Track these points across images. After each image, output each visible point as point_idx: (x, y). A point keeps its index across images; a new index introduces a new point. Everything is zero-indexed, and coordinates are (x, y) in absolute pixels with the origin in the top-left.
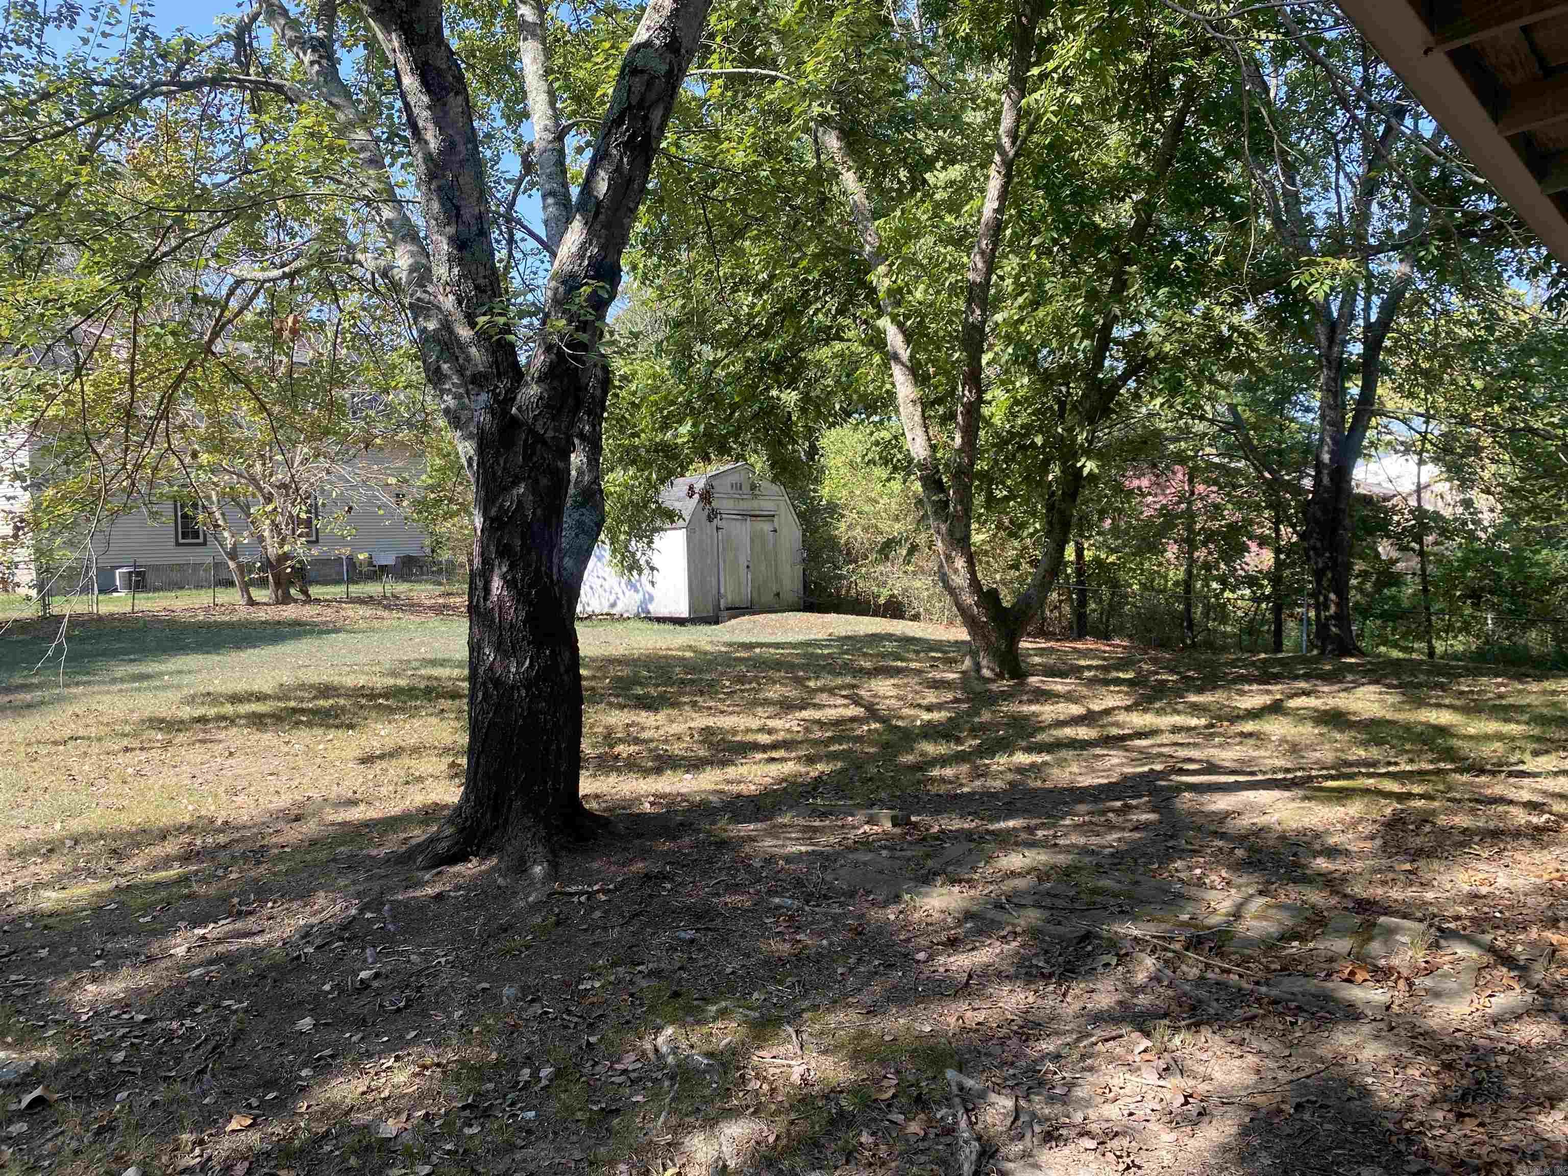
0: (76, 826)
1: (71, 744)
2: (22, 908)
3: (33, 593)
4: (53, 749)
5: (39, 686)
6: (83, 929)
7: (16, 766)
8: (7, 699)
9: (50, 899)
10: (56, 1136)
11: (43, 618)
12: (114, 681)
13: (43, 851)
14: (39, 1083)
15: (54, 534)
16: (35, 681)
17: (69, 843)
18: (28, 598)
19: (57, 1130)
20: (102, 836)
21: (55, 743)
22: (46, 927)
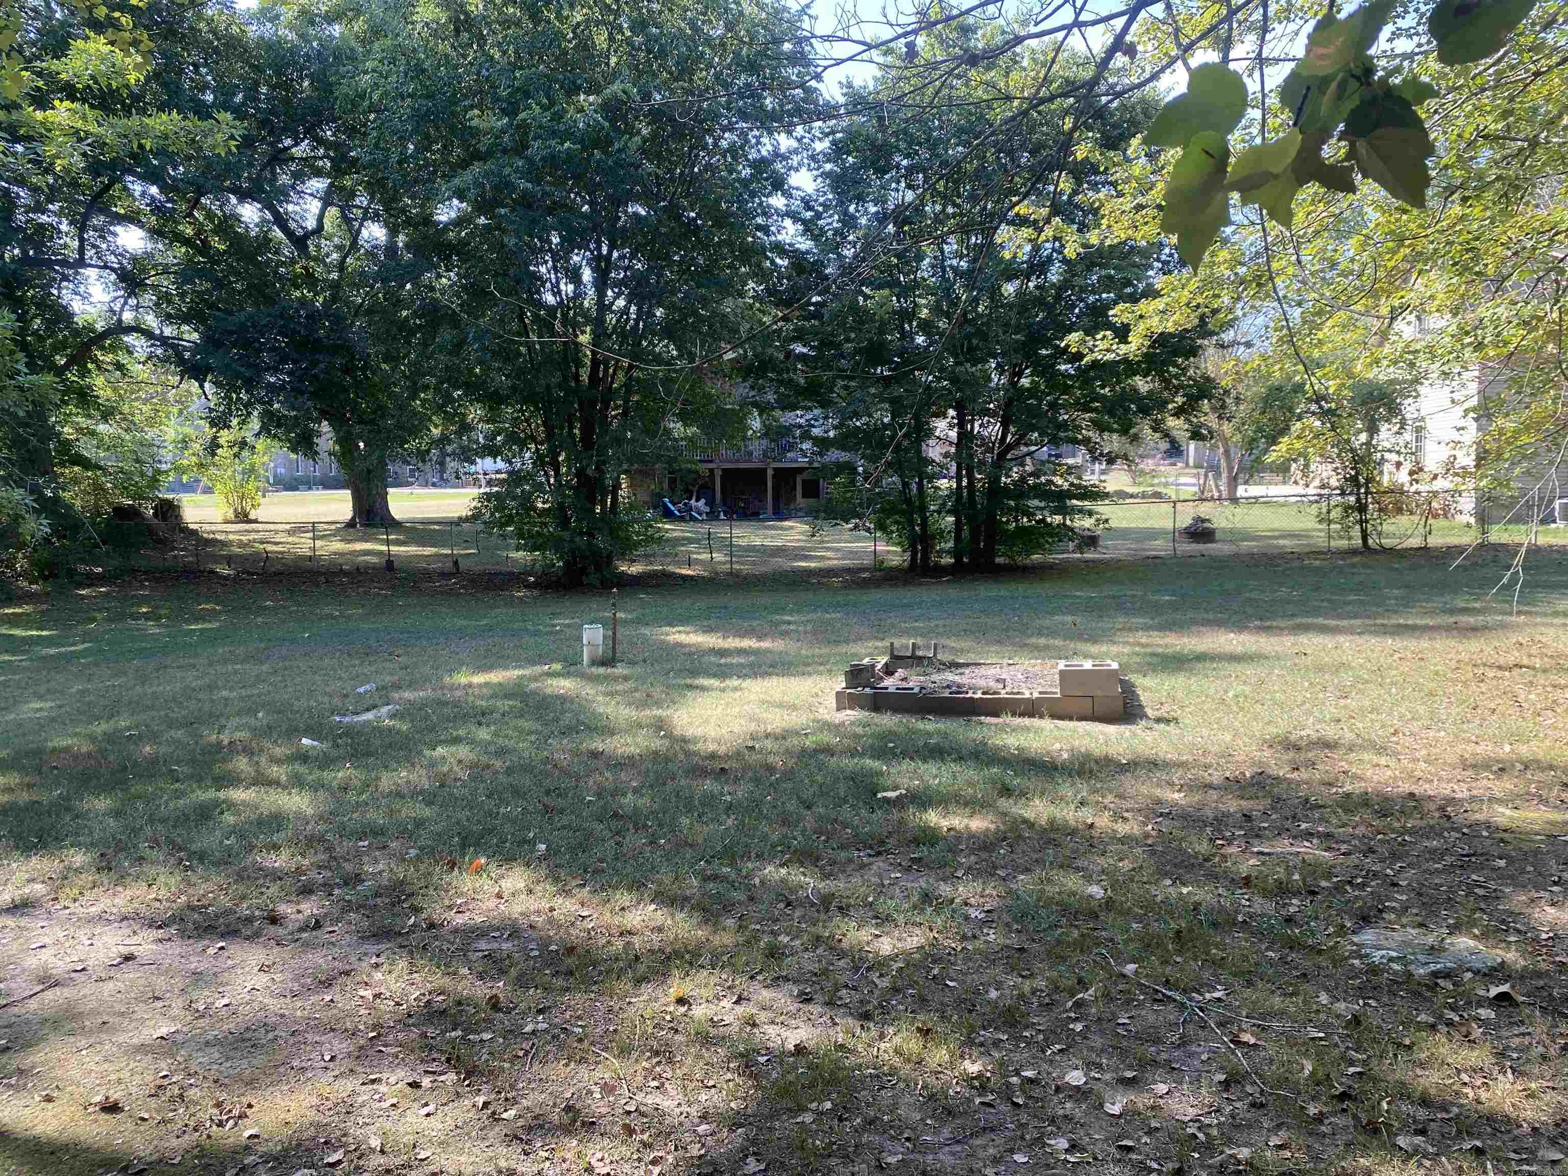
0: (1524, 750)
1: (1516, 671)
2: (1477, 816)
3: (1472, 520)
4: (1500, 674)
5: (1478, 611)
6: (1536, 852)
7: (1465, 684)
8: (1452, 620)
9: (1504, 815)
10: (1523, 1034)
11: (1481, 546)
12: (1556, 614)
13: (1495, 768)
14: (1506, 981)
15: (1513, 464)
16: (1477, 605)
17: (1519, 766)
18: (1468, 525)
19: (1523, 1029)
20: (1551, 767)
21: (1500, 668)
22: (1502, 840)
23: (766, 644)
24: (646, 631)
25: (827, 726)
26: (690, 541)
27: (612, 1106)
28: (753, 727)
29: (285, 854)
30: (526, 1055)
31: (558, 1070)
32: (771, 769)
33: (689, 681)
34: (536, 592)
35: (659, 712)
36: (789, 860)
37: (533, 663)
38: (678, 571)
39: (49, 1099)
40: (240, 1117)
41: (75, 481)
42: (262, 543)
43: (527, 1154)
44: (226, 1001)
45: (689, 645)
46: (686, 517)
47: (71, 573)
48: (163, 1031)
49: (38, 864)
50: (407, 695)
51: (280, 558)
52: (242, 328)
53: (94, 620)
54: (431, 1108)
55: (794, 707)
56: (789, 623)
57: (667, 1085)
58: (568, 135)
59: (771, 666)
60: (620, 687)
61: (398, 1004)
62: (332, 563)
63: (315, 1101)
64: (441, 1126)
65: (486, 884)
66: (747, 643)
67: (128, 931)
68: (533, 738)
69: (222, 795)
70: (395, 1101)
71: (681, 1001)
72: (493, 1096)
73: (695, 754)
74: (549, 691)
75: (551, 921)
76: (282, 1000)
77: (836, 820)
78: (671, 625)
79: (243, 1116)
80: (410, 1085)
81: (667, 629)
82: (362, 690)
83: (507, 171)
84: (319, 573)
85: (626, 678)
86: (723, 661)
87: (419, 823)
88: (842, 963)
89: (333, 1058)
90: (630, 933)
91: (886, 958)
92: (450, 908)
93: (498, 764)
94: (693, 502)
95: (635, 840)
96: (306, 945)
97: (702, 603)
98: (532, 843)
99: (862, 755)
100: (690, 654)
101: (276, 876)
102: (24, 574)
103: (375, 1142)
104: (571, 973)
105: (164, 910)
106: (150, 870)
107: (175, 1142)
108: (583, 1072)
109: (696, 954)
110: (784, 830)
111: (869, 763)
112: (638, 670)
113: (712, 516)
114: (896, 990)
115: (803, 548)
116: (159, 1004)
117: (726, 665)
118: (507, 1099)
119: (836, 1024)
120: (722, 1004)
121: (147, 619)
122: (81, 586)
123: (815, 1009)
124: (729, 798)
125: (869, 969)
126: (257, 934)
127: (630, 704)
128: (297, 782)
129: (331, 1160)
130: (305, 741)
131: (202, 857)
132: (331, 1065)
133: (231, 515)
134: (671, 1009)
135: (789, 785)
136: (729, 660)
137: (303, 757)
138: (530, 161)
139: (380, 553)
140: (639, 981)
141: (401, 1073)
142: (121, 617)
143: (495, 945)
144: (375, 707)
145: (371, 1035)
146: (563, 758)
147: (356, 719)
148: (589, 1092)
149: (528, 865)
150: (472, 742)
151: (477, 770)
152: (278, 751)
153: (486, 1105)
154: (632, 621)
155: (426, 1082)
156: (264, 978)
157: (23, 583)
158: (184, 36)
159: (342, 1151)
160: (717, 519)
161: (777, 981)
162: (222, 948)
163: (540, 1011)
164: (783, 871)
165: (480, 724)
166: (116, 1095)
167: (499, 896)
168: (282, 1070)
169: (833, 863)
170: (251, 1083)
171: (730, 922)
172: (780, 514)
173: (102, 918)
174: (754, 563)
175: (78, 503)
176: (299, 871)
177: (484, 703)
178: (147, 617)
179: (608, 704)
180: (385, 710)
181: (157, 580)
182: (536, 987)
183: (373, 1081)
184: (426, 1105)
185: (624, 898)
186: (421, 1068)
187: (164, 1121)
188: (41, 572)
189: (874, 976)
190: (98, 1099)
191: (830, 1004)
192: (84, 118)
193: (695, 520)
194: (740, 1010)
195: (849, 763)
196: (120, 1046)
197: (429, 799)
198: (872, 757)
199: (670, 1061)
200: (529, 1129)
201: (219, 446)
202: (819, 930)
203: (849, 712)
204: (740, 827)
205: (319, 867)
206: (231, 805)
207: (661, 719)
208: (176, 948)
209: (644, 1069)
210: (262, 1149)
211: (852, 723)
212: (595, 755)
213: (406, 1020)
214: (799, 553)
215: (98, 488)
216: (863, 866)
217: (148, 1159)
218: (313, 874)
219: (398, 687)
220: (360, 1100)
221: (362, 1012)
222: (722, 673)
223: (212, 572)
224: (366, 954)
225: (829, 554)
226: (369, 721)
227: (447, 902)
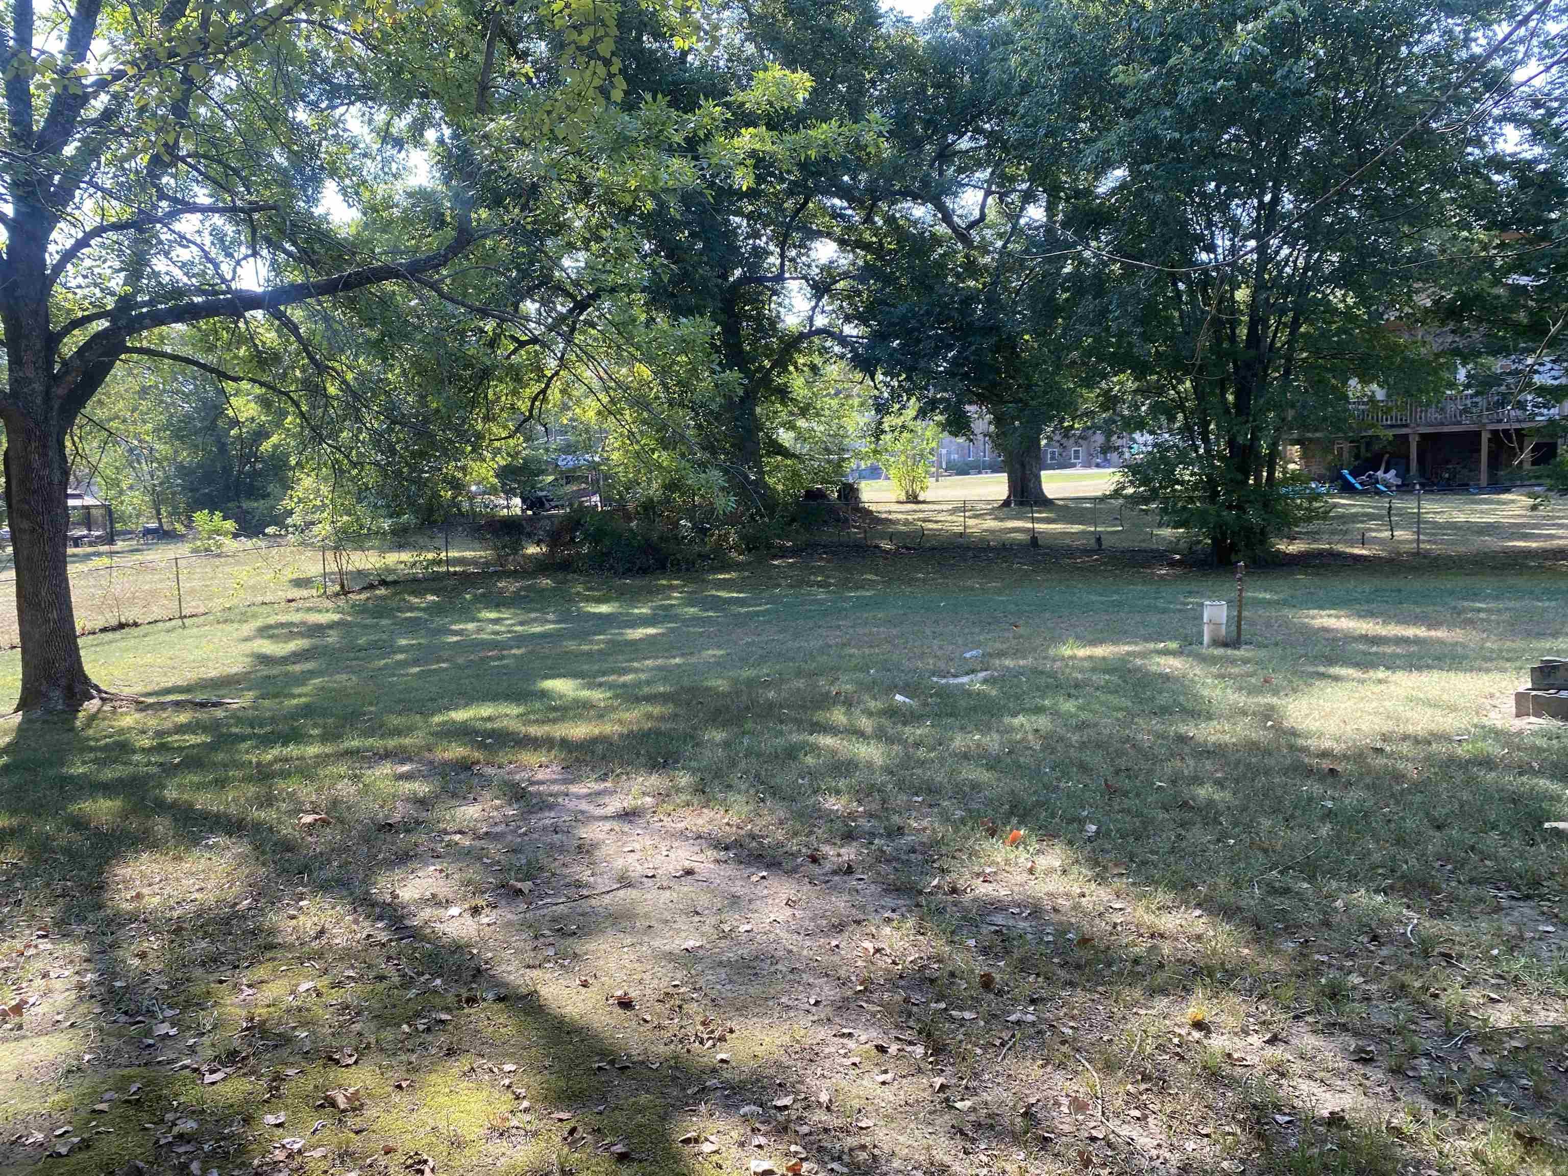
23: (1440, 634)
24: (1289, 613)
25: (1497, 734)
26: (1372, 517)
27: (1079, 1125)
28: (1387, 727)
29: (844, 799)
30: (1003, 1045)
31: (1032, 1070)
32: (1398, 777)
33: (1322, 669)
34: (1178, 571)
35: (1275, 701)
36: (1392, 887)
37: (1147, 639)
38: (1349, 550)
39: (585, 985)
40: (720, 1040)
41: (777, 468)
42: (924, 521)
43: (966, 1153)
44: (748, 927)
45: (1337, 630)
46: (1372, 490)
47: (769, 547)
48: (690, 944)
49: (654, 781)
50: (1008, 662)
51: (935, 534)
52: (904, 319)
53: (779, 585)
54: (888, 1077)
55: (1453, 708)
56: (1479, 610)
57: (1151, 1120)
58: (1224, 73)
59: (1439, 659)
60: (1235, 670)
61: (894, 963)
62: (982, 540)
63: (786, 1039)
64: (892, 1098)
65: (1023, 857)
66: (1410, 632)
67: (697, 849)
68: (1120, 715)
69: (812, 739)
70: (857, 1060)
71: (1199, 1025)
72: (954, 1081)
73: (1305, 750)
74: (1154, 668)
75: (1076, 907)
76: (795, 936)
77: (1472, 848)
78: (1321, 608)
79: (722, 1039)
80: (877, 1047)
81: (1312, 612)
82: (968, 655)
83: (1152, 125)
84: (968, 548)
85: (1245, 661)
86: (1374, 649)
87: (976, 786)
88: (1430, 1024)
89: (817, 1003)
90: (1162, 936)
91: (1496, 1030)
92: (978, 875)
93: (1075, 738)
94: (1380, 474)
95: (1200, 836)
96: (834, 888)
97: (1366, 585)
98: (1081, 822)
99: (1539, 773)
100: (1335, 640)
101: (830, 817)
102: (735, 547)
103: (824, 1098)
104: (1078, 967)
105: (732, 834)
106: (732, 797)
107: (661, 1049)
108: (1059, 1077)
109: (1231, 974)
110: (1393, 850)
111: (1544, 784)
112: (1262, 653)
113: (1405, 488)
114: (1501, 1075)
115: (1524, 525)
116: (697, 918)
117: (1376, 653)
118: (967, 1088)
119: (1398, 1099)
120: (1250, 1039)
121: (820, 586)
122: (775, 557)
123: (1376, 1074)
124: (1329, 804)
125: (1468, 1040)
126: (795, 870)
127: (1241, 689)
128: (880, 735)
129: (779, 1103)
130: (899, 698)
131: (774, 792)
132: (814, 1009)
133: (903, 497)
134: (1183, 1032)
135: (1418, 798)
136: (1381, 649)
137: (892, 713)
138: (1180, 109)
139: (1027, 530)
140: (1154, 992)
141: (873, 1033)
142: (799, 583)
143: (1011, 922)
144: (973, 671)
145: (859, 988)
146: (1145, 738)
147: (952, 681)
148: (1057, 1104)
149: (1070, 843)
150: (1056, 713)
151: (1050, 741)
152: (872, 705)
153: (943, 1087)
154: (1277, 602)
155: (893, 1049)
156: (788, 912)
157: (734, 554)
158: (865, 57)
159: (792, 1097)
160: (1411, 491)
161: (1330, 1029)
162: (763, 878)
163: (1033, 1001)
164: (1380, 898)
165: (1069, 696)
166: (634, 994)
167: (1031, 871)
168: (771, 1003)
169: (1453, 898)
170: (741, 1009)
171: (1290, 946)
172: (1498, 486)
173: (682, 835)
174: (1453, 543)
175: (780, 487)
176: (852, 816)
177: (1080, 676)
178: (820, 585)
179: (1216, 687)
180: (982, 675)
181: (834, 553)
182: (1038, 975)
183: (843, 1035)
184: (886, 1072)
185: (1163, 896)
186: (894, 1033)
187: (659, 1027)
188: (747, 545)
189: (1473, 1052)
190: (619, 993)
191: (1396, 1071)
192: (762, 140)
193: (1379, 493)
194: (1270, 1052)
195: (1512, 781)
196: (654, 950)
197: (993, 763)
198: (1553, 777)
199: (1162, 1091)
200: (978, 1126)
201: (883, 432)
202: (1406, 977)
203: (1533, 719)
204: (1337, 840)
205: (871, 816)
206: (814, 749)
207: (1272, 708)
208: (729, 870)
209: (1128, 1094)
210: (726, 1075)
211: (1534, 734)
212: (1182, 739)
213: (896, 981)
214: (1517, 531)
215: (795, 474)
216: (1498, 909)
217: (635, 1059)
218: (862, 821)
219: (1002, 654)
220: (827, 1050)
221: (859, 963)
222: (1366, 663)
223: (877, 547)
224: (883, 907)
225: (1560, 532)
226: (963, 684)
227: (976, 869)
